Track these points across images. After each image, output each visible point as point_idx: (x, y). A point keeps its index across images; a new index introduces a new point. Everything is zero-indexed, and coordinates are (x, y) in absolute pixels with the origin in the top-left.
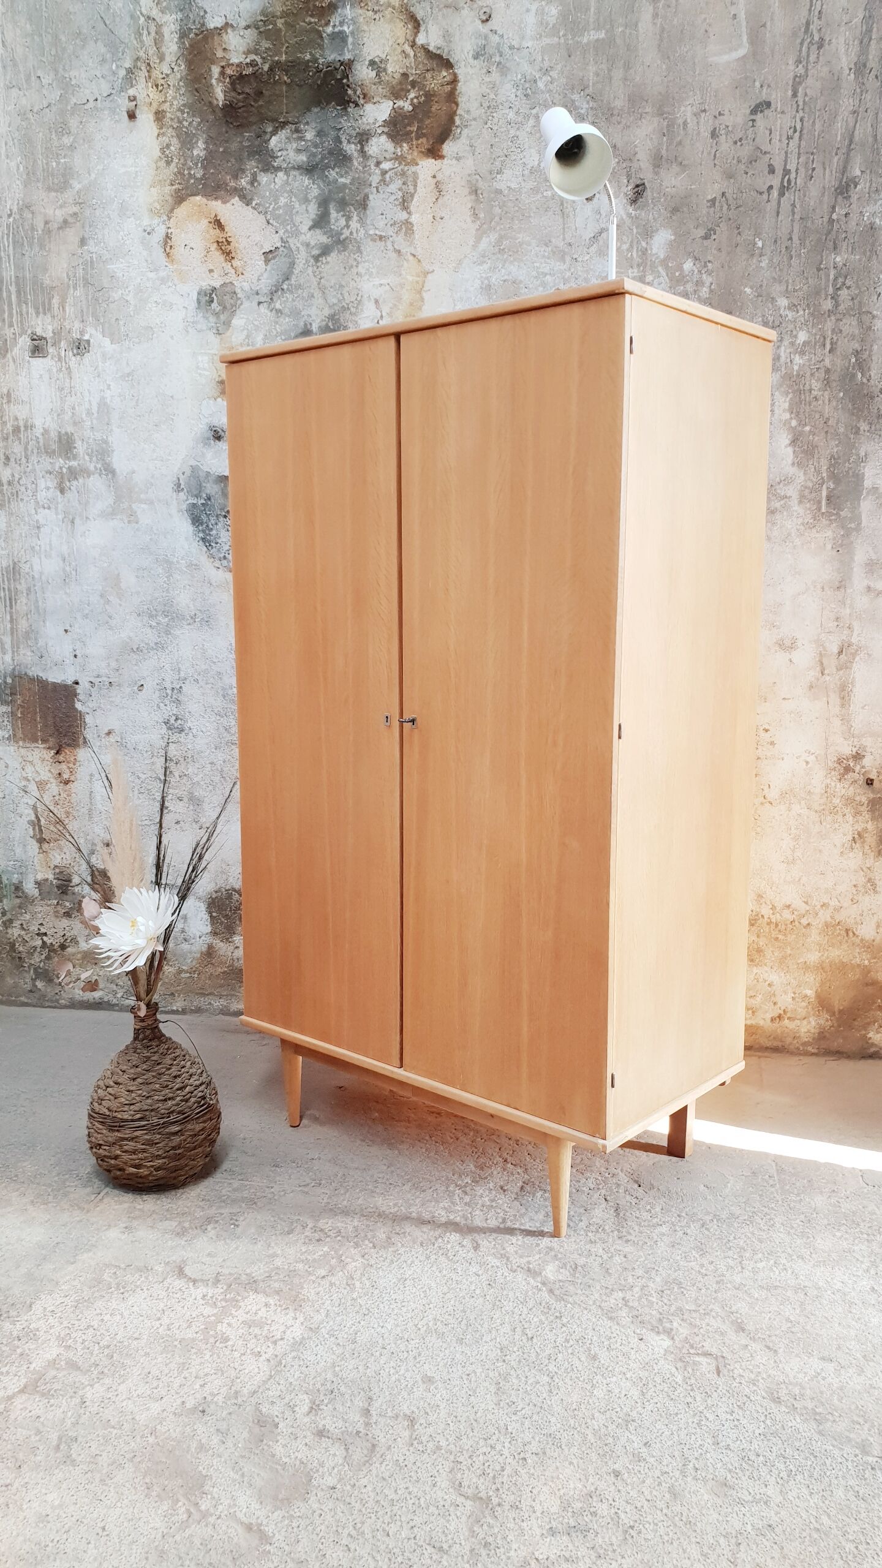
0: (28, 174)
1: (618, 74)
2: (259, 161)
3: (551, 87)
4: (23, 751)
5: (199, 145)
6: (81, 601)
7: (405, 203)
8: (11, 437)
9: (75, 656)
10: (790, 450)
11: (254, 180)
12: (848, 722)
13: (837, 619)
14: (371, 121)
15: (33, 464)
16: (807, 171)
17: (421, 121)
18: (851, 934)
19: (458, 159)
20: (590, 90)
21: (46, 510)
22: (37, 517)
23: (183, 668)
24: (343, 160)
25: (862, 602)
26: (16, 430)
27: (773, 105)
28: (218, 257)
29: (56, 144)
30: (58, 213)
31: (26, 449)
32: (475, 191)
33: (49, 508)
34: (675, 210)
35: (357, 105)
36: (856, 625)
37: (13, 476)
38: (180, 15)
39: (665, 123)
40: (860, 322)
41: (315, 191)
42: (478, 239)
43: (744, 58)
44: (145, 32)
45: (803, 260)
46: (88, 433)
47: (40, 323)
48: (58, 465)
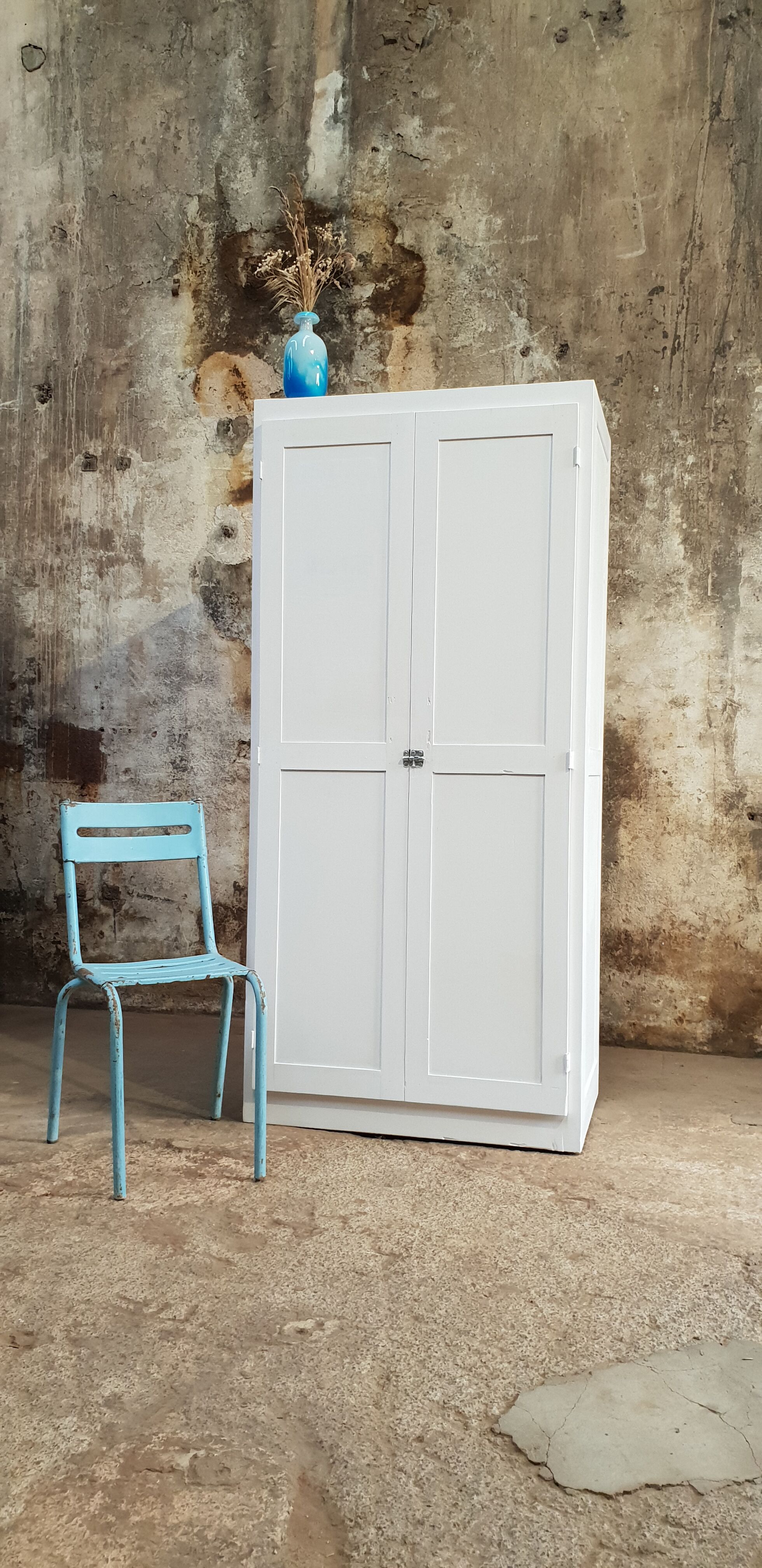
0: (93, 335)
1: (547, 266)
2: (270, 327)
3: (496, 274)
4: (53, 786)
5: (225, 314)
6: (110, 663)
7: (382, 358)
8: (63, 533)
9: (103, 708)
10: (682, 547)
11: (266, 339)
12: (733, 765)
13: (721, 682)
14: (358, 298)
15: (79, 554)
16: (693, 336)
17: (396, 298)
18: (739, 947)
19: (424, 325)
20: (526, 277)
21: (87, 591)
22: (80, 596)
23: (189, 718)
25: (741, 668)
26: (68, 527)
27: (665, 291)
28: (234, 397)
29: (116, 313)
30: (113, 363)
31: (74, 542)
32: (436, 349)
33: (89, 589)
34: (591, 364)
35: (347, 287)
36: (736, 686)
37: (62, 563)
38: (216, 223)
39: (584, 301)
40: (737, 449)
43: (642, 256)
44: (190, 235)
45: (691, 402)
46: (125, 530)
47: (92, 445)
48: (99, 554)
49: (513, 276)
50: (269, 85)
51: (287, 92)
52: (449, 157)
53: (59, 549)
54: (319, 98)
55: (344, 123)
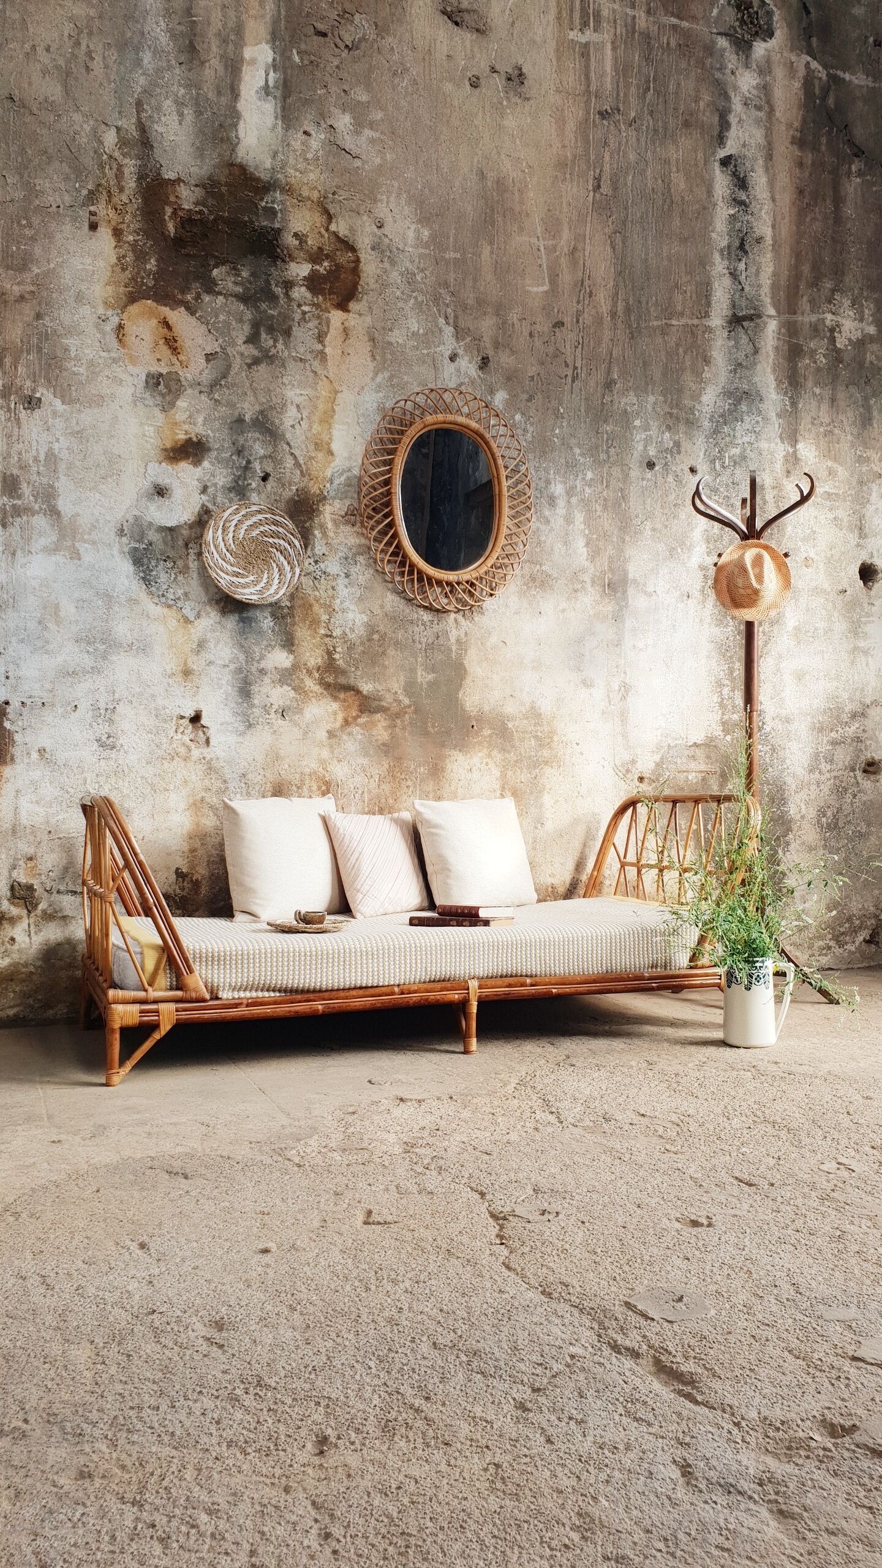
2: (202, 284)
3: (425, 281)
5: (152, 261)
6: (17, 627)
7: (320, 338)
9: (7, 678)
11: (198, 297)
12: (627, 737)
13: (619, 666)
14: (294, 274)
16: (587, 370)
17: (332, 283)
19: (360, 315)
20: (451, 289)
23: (117, 690)
24: (273, 298)
27: (565, 325)
28: (165, 351)
30: (15, 288)
32: (373, 340)
35: (284, 261)
38: (139, 162)
39: (501, 322)
40: (623, 471)
41: (248, 315)
42: (376, 374)
43: (547, 292)
44: (107, 166)
45: (588, 425)
46: (35, 477)
48: (1, 502)
49: (440, 284)
50: (195, 35)
51: (214, 49)
52: (378, 161)
54: (249, 64)
55: (275, 97)
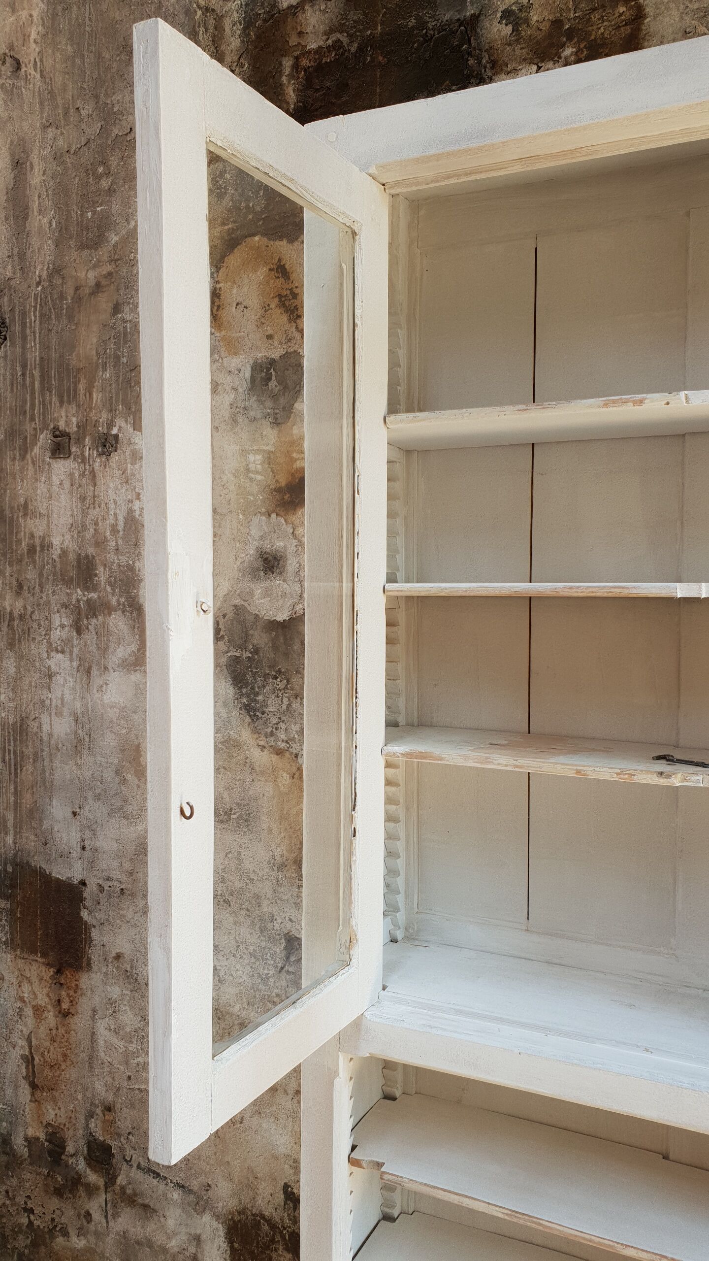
0: (60, 231)
4: (20, 962)
8: (26, 560)
15: (47, 594)
21: (60, 656)
22: (50, 662)
26: (32, 550)
29: (93, 188)
31: (41, 575)
33: (63, 652)
37: (25, 608)
47: (63, 414)
48: (74, 596)
53: (20, 586)
